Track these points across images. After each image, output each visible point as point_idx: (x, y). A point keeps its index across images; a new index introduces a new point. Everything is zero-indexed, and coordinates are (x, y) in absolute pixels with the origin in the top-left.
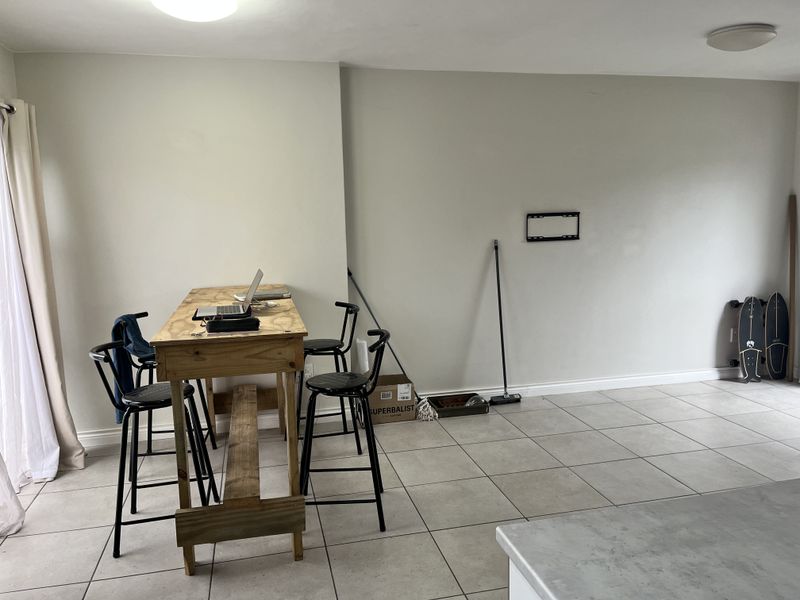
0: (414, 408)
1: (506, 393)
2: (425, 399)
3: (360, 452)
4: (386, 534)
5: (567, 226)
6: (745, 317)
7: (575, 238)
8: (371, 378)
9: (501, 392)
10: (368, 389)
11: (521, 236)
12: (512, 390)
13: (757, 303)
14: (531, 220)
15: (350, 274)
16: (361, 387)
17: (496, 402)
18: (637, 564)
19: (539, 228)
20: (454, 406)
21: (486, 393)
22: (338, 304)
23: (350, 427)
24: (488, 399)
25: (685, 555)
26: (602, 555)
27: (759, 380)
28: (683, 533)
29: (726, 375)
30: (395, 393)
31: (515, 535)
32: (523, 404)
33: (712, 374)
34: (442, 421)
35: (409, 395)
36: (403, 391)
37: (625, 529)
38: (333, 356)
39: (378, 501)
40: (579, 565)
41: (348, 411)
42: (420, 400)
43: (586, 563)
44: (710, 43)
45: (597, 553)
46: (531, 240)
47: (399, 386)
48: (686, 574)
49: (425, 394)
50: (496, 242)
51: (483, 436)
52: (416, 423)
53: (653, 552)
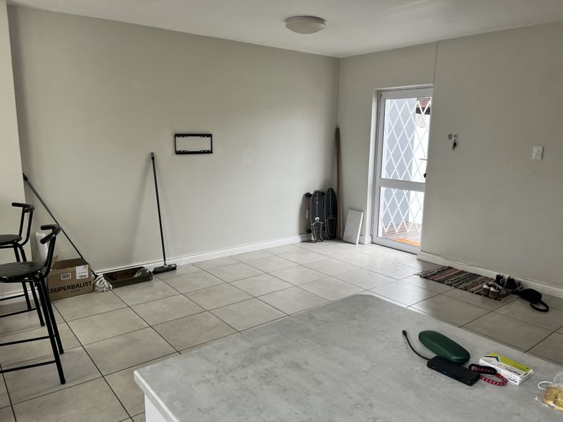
0: (92, 283)
1: (165, 264)
2: (101, 275)
3: (42, 324)
4: (67, 385)
5: (204, 144)
6: (314, 203)
7: (210, 152)
8: (45, 265)
9: (162, 264)
10: (44, 274)
11: (171, 150)
12: (170, 262)
13: (320, 194)
14: (178, 139)
15: (25, 179)
16: (36, 273)
17: (157, 271)
18: (232, 377)
19: (184, 144)
20: (124, 278)
21: (150, 266)
22: (14, 204)
23: (33, 305)
24: (152, 270)
25: (263, 364)
26: (210, 376)
27: (322, 241)
28: (264, 349)
29: (305, 239)
30: (74, 273)
31: (148, 374)
32: (178, 271)
33: (297, 239)
34: (116, 290)
35: (87, 274)
36: (81, 271)
37: (227, 354)
38: (13, 249)
39: (58, 361)
40: (193, 386)
41: (30, 292)
42: (96, 276)
43: (198, 384)
44: (287, 26)
45: (206, 375)
46: (179, 153)
47: (77, 267)
48: (262, 377)
49: (100, 272)
50: (152, 154)
51: (148, 297)
52: (94, 295)
53: (243, 366)
